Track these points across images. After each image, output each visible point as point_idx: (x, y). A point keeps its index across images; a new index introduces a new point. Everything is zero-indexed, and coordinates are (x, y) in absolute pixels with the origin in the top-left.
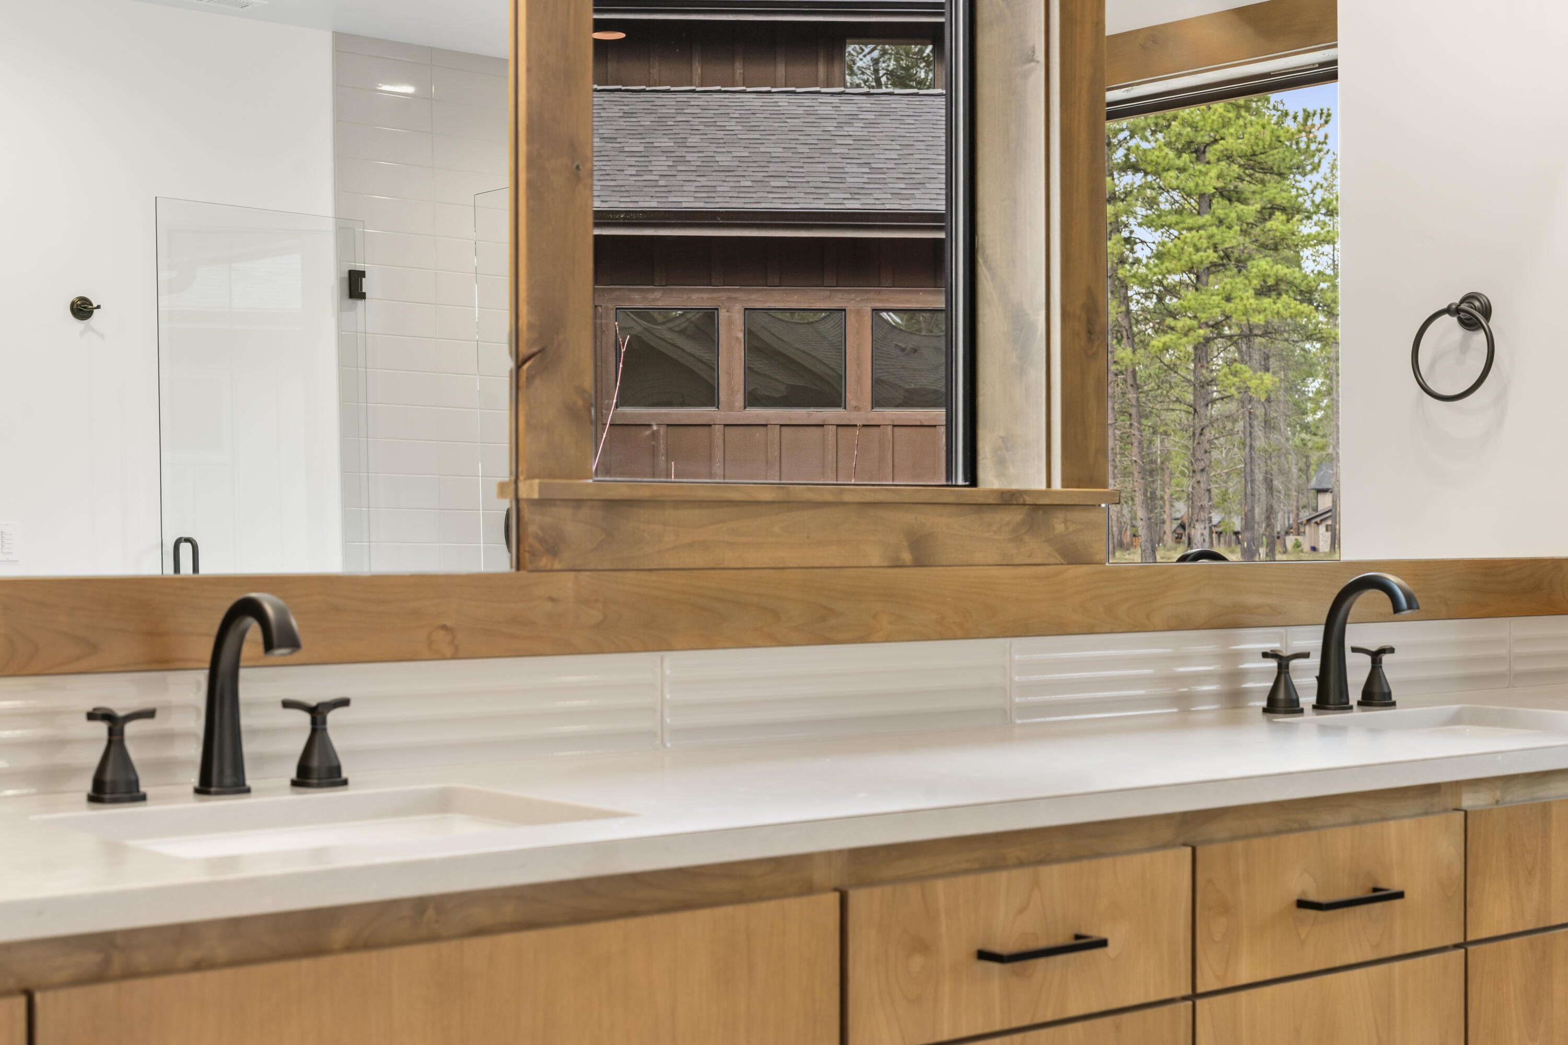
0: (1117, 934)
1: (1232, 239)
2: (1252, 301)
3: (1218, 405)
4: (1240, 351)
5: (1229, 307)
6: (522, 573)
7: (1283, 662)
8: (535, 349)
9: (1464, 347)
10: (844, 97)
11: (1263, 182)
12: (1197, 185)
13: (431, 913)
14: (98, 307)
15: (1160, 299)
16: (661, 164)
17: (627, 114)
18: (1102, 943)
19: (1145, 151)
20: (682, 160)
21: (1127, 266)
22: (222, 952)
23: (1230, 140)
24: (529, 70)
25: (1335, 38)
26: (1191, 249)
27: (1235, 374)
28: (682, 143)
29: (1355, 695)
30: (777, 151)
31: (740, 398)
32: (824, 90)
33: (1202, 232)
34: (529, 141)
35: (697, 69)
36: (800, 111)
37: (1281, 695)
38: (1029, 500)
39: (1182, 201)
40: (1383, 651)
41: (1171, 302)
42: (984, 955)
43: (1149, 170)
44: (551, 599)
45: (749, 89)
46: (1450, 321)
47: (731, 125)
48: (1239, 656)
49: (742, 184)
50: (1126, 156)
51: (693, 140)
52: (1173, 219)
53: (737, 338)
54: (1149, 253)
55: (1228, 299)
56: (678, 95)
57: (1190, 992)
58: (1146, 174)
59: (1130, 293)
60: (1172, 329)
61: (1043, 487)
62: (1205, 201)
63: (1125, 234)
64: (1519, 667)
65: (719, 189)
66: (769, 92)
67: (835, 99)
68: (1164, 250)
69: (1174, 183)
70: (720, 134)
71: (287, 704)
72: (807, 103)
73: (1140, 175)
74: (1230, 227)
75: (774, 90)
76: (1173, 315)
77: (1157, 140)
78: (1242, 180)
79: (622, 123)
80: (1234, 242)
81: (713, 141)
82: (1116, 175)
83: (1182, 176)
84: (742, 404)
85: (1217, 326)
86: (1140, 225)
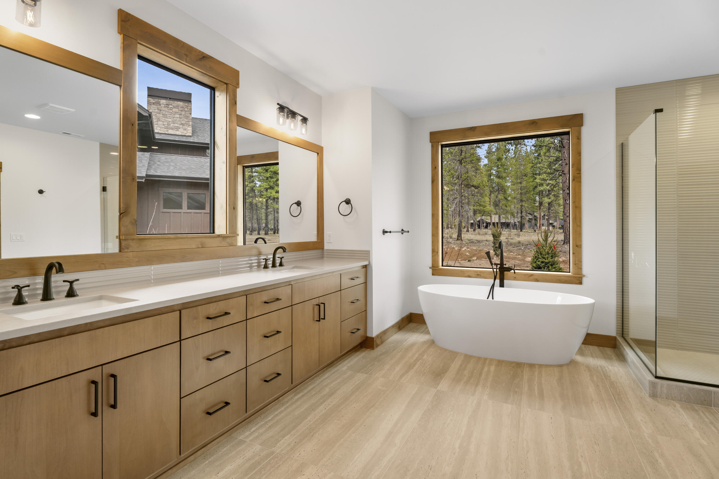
0: (232, 312)
1: (272, 184)
2: (275, 194)
3: (270, 209)
4: (273, 201)
5: (271, 195)
6: (121, 253)
7: (266, 260)
8: (124, 212)
9: (297, 209)
10: (206, 159)
11: (276, 175)
12: (266, 175)
13: (89, 325)
14: (45, 192)
15: (260, 193)
16: (172, 168)
17: (166, 159)
18: (229, 313)
19: (258, 170)
20: (176, 167)
21: (255, 187)
22: (36, 340)
23: (272, 169)
24: (123, 161)
25: (278, 159)
26: (265, 185)
27: (272, 205)
28: (176, 164)
29: (278, 264)
30: (194, 167)
31: (186, 208)
32: (202, 157)
33: (267, 183)
34: (122, 174)
35: (179, 152)
36: (198, 160)
37: (266, 266)
38: (223, 236)
39: (264, 178)
40: (283, 257)
41: (262, 193)
42: (208, 318)
43: (259, 173)
44: (127, 257)
45: (189, 156)
46: (296, 205)
47: (185, 162)
48: (261, 259)
49: (187, 172)
50: (255, 170)
51: (178, 164)
52: (262, 180)
53: (186, 198)
54: (259, 186)
55: (271, 193)
56: (176, 156)
57: (246, 319)
58: (258, 173)
59: (256, 192)
60: (262, 197)
61: (225, 233)
62: (267, 178)
63: (255, 182)
64: (304, 258)
65: (183, 173)
66: (192, 157)
67: (204, 159)
68: (261, 185)
69: (263, 175)
70: (183, 163)
71: (64, 281)
72: (199, 159)
73: (257, 173)
74: (271, 182)
75: (193, 157)
76: (263, 195)
77: (260, 168)
78: (273, 175)
79: (165, 160)
80: (272, 185)
81: (182, 165)
82: (253, 173)
83: (264, 174)
84: (187, 209)
85: (269, 197)
86: (257, 181)
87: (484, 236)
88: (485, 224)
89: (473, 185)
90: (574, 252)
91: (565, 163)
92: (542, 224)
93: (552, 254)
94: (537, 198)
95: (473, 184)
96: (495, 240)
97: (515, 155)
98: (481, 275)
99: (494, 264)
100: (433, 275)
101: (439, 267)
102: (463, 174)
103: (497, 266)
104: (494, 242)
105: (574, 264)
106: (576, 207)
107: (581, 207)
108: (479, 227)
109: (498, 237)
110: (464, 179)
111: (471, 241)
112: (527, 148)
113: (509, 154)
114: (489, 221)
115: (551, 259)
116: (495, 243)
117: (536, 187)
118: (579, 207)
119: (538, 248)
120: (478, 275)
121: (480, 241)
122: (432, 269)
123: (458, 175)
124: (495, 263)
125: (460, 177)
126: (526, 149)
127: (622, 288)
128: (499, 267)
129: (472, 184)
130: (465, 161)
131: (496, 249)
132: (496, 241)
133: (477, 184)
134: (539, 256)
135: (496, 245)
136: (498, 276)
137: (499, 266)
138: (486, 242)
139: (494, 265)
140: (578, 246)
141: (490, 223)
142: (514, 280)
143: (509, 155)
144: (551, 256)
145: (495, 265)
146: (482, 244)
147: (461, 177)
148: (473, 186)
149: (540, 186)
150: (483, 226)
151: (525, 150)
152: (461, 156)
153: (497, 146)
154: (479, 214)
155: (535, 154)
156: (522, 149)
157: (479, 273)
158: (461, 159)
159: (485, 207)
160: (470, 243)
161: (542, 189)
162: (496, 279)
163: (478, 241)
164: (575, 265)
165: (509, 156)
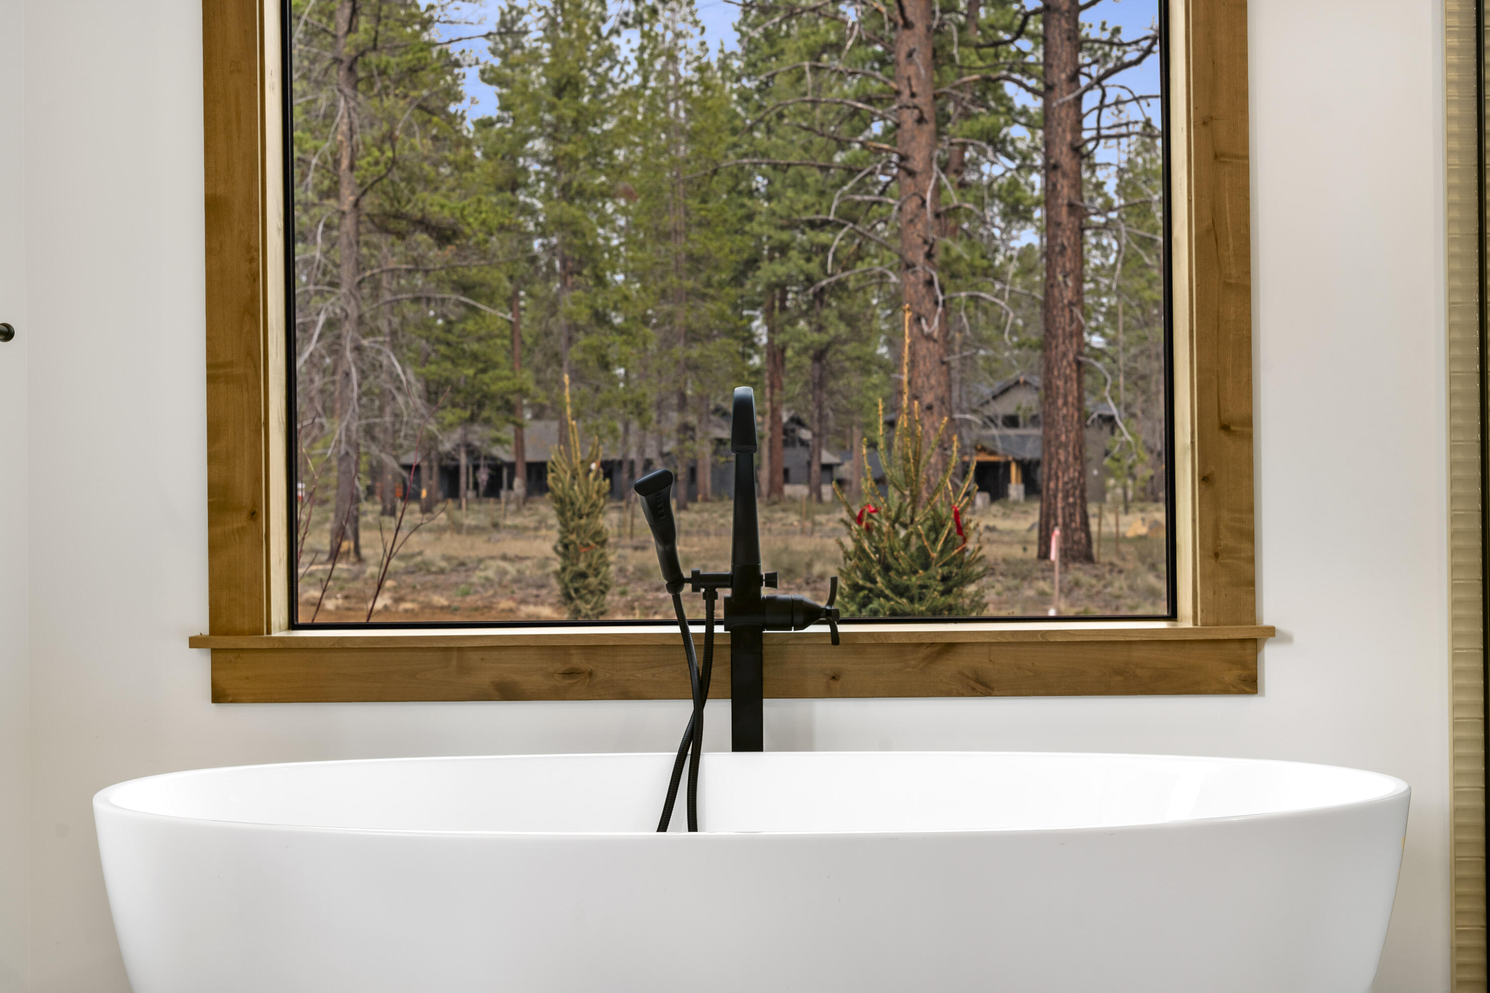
87: (485, 537)
88: (483, 476)
89: (424, 217)
90: (1208, 472)
91: (916, 112)
92: (781, 472)
93: (944, 565)
94: (759, 327)
95: (422, 210)
96: (568, 531)
97: (646, 79)
98: (591, 674)
99: (688, 581)
100: (219, 696)
101: (269, 632)
102: (366, 148)
103: (711, 597)
104: (566, 546)
105: (1212, 554)
106: (1216, 157)
107: (1247, 157)
108: (453, 492)
109: (588, 515)
110: (370, 181)
111: (418, 559)
112: (705, 37)
113: (611, 68)
114: (504, 454)
115: (943, 593)
116: (571, 547)
117: (753, 263)
118: (1237, 157)
119: (869, 528)
120: (570, 673)
121: (467, 561)
122: (214, 651)
123: (333, 154)
124: (695, 574)
125: (345, 163)
126: (703, 44)
127: (1482, 699)
128: (727, 600)
129: (419, 215)
130: (378, 67)
131: (576, 585)
132: (578, 535)
133: (446, 213)
134: (874, 582)
135: (578, 558)
136: (721, 673)
137: (727, 592)
138: (502, 564)
139: (688, 588)
140: (1233, 428)
141: (512, 466)
142: (829, 693)
143: (614, 74)
144: (944, 579)
145: (696, 589)
146: (482, 574)
147: (352, 167)
148: (423, 224)
149: (771, 259)
150: (476, 485)
151: (698, 53)
152: (352, 37)
153: (552, 12)
154: (454, 410)
155: (744, 81)
156: (681, 42)
157: (577, 661)
158: (353, 53)
159: (488, 366)
160: (413, 573)
161: (784, 278)
162: (709, 695)
163: (455, 562)
164: (1213, 561)
165: (611, 81)
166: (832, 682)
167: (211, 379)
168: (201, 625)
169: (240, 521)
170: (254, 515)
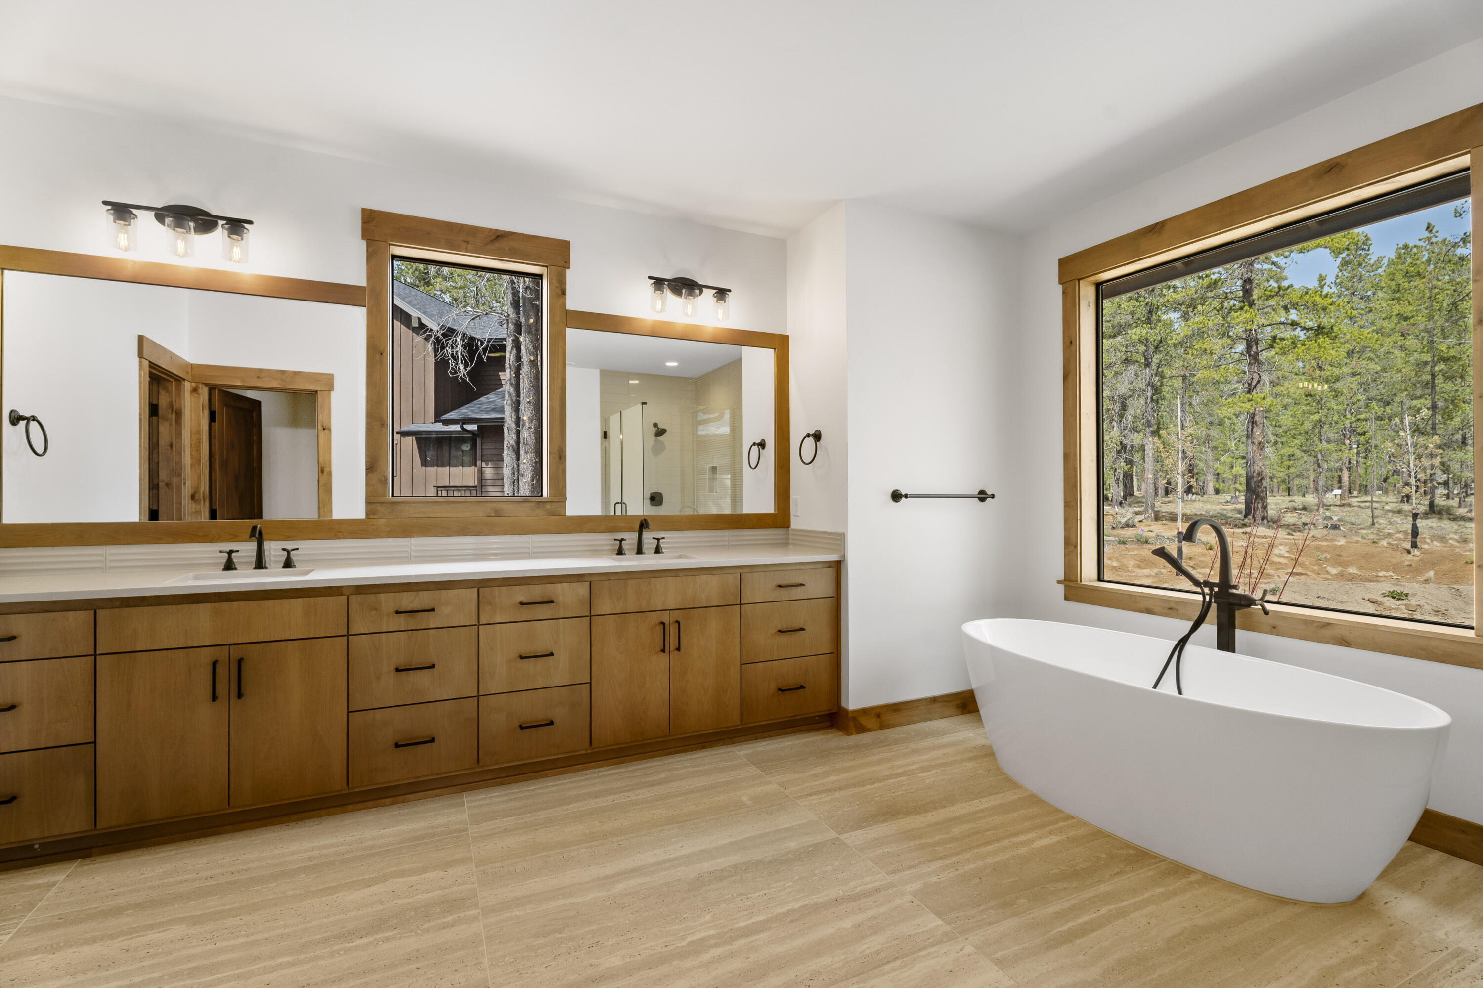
166: (1273, 629)
167: (1065, 506)
168: (1062, 577)
169: (1072, 548)
170: (1076, 547)
